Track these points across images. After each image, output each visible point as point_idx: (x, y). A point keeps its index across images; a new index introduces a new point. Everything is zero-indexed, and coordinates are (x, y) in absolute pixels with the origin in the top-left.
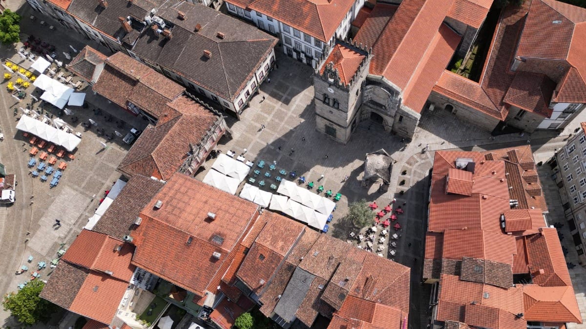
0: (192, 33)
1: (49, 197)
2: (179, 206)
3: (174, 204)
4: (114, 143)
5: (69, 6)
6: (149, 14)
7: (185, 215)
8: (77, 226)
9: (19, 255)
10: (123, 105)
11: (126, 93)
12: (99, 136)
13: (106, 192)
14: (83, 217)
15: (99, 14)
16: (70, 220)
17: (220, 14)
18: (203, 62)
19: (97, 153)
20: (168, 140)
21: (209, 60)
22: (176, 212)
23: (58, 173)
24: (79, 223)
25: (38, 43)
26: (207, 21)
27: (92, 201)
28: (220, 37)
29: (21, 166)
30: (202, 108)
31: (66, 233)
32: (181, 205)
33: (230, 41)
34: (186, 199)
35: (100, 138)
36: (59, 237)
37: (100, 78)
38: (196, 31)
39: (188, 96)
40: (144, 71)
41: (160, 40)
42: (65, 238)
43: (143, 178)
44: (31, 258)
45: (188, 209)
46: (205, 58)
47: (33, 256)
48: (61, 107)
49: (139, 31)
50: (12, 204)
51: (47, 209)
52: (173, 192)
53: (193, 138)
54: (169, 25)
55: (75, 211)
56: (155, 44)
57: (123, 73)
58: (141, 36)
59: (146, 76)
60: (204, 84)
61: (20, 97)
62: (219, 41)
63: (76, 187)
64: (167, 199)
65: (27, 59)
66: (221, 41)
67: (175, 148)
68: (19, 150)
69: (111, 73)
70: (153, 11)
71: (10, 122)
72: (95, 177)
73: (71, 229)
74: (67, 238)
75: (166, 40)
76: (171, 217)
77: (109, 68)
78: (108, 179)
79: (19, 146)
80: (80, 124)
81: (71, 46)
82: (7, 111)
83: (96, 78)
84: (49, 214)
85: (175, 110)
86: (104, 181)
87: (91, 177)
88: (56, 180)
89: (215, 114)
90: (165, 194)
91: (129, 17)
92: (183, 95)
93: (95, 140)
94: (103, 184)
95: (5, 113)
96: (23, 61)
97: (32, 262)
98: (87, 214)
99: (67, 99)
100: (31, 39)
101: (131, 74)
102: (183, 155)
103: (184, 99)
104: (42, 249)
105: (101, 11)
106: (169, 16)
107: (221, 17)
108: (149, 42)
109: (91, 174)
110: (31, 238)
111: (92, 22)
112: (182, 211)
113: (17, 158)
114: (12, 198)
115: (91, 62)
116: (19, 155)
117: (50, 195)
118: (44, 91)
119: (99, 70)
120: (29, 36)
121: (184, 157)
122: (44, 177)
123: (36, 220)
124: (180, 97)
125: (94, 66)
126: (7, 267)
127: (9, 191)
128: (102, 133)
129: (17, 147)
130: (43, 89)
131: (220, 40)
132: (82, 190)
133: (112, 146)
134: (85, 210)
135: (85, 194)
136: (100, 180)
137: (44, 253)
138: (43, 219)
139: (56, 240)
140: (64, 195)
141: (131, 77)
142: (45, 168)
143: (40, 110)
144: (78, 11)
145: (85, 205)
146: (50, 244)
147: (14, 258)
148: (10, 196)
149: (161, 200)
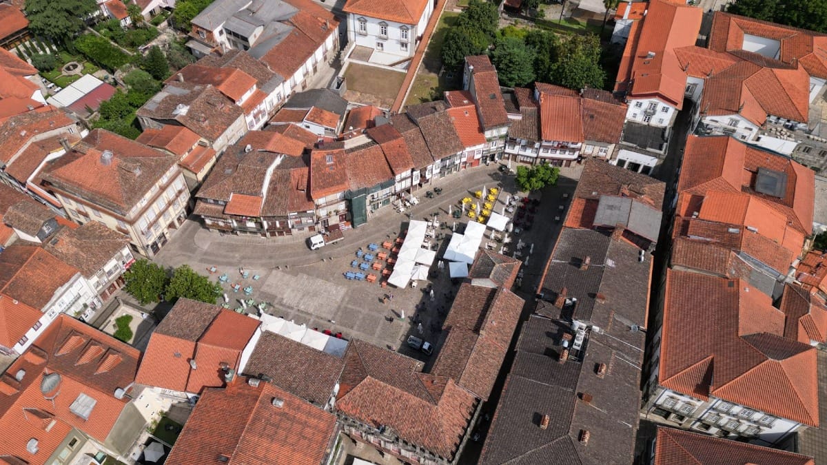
0: (574, 391)
1: (333, 274)
2: (280, 431)
3: (283, 425)
4: (409, 326)
5: (572, 228)
6: (589, 324)
7: (265, 443)
8: (297, 313)
9: (262, 265)
10: (446, 324)
11: (463, 323)
12: (417, 306)
13: (340, 333)
14: (308, 317)
15: (569, 263)
16: (304, 304)
17: (634, 428)
18: (531, 419)
19: (393, 311)
20: (394, 394)
21: (536, 426)
22: (270, 429)
23: (363, 276)
24: (300, 314)
25: (532, 211)
26: (609, 410)
27: (330, 321)
28: (581, 436)
29: (368, 238)
30: (460, 431)
31: (287, 304)
32: (282, 433)
33: (580, 453)
34: (292, 439)
35: (415, 309)
36: (282, 299)
37: (479, 288)
38: (580, 396)
39: (475, 407)
40: (499, 338)
41: (555, 348)
42: (281, 305)
43: (337, 374)
44: (257, 277)
45: (275, 446)
46: (538, 419)
47: (259, 279)
48: (446, 256)
49: (561, 317)
50: (310, 248)
51: (318, 277)
52: (304, 418)
53: (406, 429)
54: (580, 355)
55: (315, 306)
56: (549, 343)
57: (488, 312)
58: (555, 322)
59: (492, 342)
60: (496, 426)
61: (454, 214)
62: (573, 435)
63: (347, 299)
64: (291, 412)
65: (507, 206)
66: (574, 438)
67: (384, 405)
68: (388, 230)
69: (487, 299)
70: (596, 328)
71: (422, 212)
72: (361, 317)
73: (292, 308)
74: (281, 308)
75: (556, 356)
76: (259, 426)
77: (493, 293)
78: (359, 331)
79: (393, 229)
80: (430, 282)
81: (533, 245)
82: (436, 206)
83: (476, 283)
84: (311, 281)
85: (442, 392)
86: (355, 328)
87: (361, 312)
88: (353, 276)
89: (453, 454)
90: (299, 408)
91: (574, 299)
92: (476, 399)
93: (410, 303)
94: (352, 328)
95: (433, 205)
96: (503, 203)
97: (253, 281)
98: (312, 320)
99: (456, 259)
100: (536, 203)
101: (489, 322)
102: (379, 420)
103: (470, 402)
104: (268, 286)
105: (575, 265)
106: (595, 351)
107: (625, 430)
108: (549, 334)
109: (365, 311)
110: (283, 271)
111: (557, 259)
112: (272, 438)
113: (378, 231)
114: (315, 247)
115: (493, 272)
116: (382, 233)
117: (335, 275)
118: (463, 234)
119: (487, 284)
120: (538, 200)
121: (375, 422)
122: (355, 263)
123: (304, 271)
124: (472, 396)
125: (488, 277)
126: (249, 258)
127: (322, 239)
128: (421, 309)
129: (392, 227)
130: (465, 232)
131: (577, 436)
132: (342, 306)
133: (404, 325)
134: (317, 317)
135: (338, 312)
136: (358, 323)
137: (265, 289)
138: (305, 276)
139: (279, 296)
140: (336, 289)
141: (483, 324)
142: (368, 261)
143: (440, 237)
144: (567, 239)
145: (324, 315)
146: (273, 291)
147: (260, 262)
148: (317, 244)
149: (288, 404)
